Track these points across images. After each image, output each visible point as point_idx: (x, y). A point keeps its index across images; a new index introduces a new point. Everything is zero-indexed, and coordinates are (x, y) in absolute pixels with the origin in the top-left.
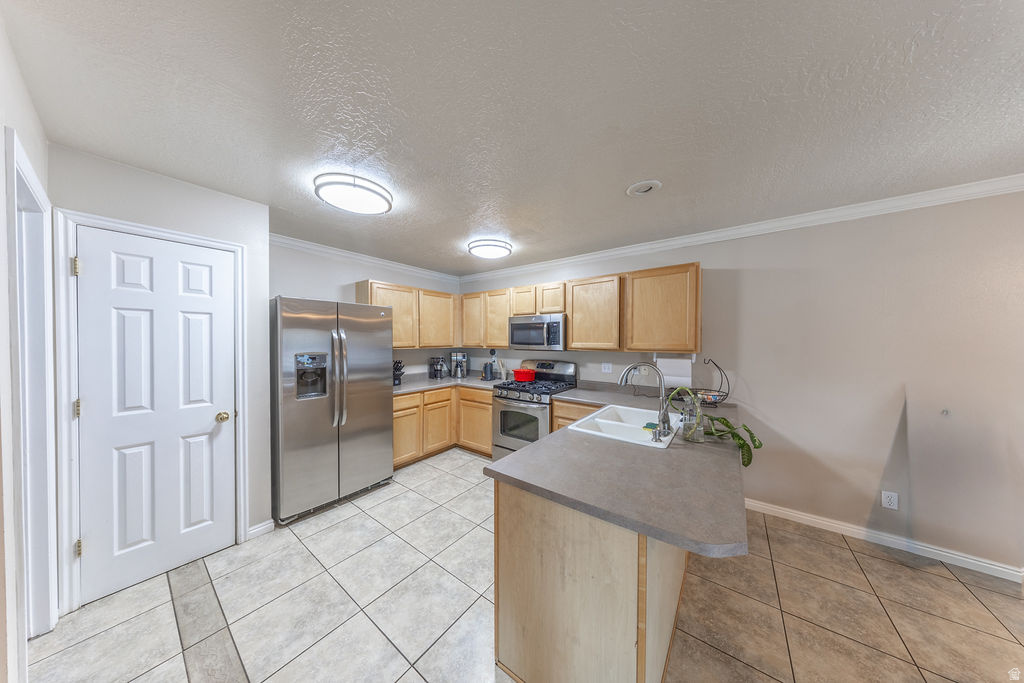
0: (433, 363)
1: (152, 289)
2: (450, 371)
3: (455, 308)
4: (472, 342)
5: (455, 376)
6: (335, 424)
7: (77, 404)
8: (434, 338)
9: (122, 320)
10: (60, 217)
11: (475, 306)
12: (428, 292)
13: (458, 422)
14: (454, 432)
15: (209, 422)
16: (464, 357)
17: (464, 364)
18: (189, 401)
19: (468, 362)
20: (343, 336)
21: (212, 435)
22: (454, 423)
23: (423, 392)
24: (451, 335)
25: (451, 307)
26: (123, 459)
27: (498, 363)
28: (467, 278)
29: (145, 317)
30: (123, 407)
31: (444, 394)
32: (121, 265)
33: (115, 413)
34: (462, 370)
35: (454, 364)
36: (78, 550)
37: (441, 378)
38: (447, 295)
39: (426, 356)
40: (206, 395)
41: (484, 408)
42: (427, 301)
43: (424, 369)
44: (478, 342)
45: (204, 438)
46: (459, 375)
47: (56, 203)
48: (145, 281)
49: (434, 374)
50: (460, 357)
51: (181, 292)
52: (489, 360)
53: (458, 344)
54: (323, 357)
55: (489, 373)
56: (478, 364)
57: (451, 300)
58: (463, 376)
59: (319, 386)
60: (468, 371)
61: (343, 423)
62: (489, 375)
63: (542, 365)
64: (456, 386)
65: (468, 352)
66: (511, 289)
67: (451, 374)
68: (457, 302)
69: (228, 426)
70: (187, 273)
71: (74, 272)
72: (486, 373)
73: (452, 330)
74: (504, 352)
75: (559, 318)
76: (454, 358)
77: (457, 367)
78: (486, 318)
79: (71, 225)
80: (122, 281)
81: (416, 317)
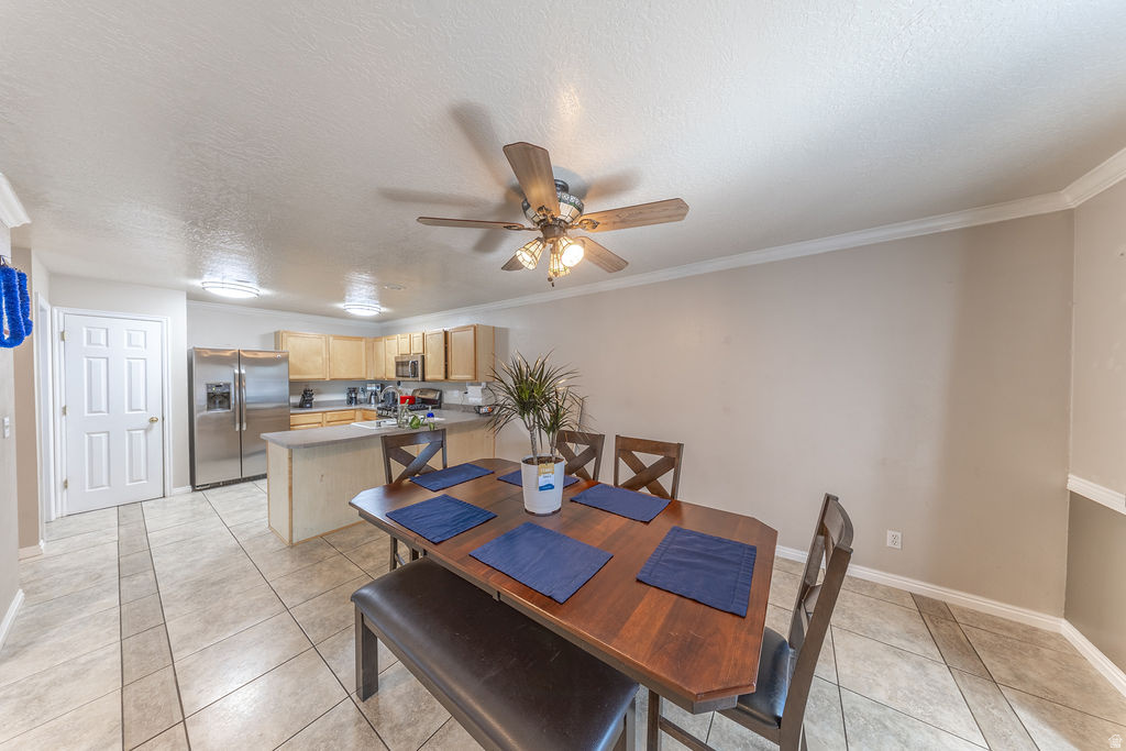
0: (349, 392)
1: (107, 345)
2: (366, 399)
3: (366, 348)
6: (238, 429)
7: (65, 408)
8: (344, 372)
9: (90, 364)
10: (55, 311)
11: (380, 347)
15: (146, 422)
16: (378, 387)
18: (131, 409)
20: (243, 371)
21: (147, 431)
23: (325, 412)
24: (364, 370)
25: (363, 348)
26: (91, 439)
29: (103, 362)
30: (90, 411)
32: (89, 334)
33: (86, 414)
35: (369, 393)
36: (66, 485)
37: (356, 404)
38: (360, 339)
39: (342, 387)
40: (142, 406)
42: (337, 344)
43: (341, 397)
44: (382, 375)
45: (142, 432)
46: (373, 401)
47: (53, 303)
48: (103, 342)
49: (351, 401)
50: (374, 387)
51: (126, 347)
53: (372, 377)
54: (228, 385)
57: (363, 344)
59: (226, 404)
61: (244, 429)
63: (421, 392)
66: (398, 335)
68: (369, 342)
69: (157, 425)
70: (130, 336)
71: (63, 339)
73: (364, 366)
75: (419, 358)
76: (369, 388)
77: (371, 395)
78: (386, 357)
79: (61, 315)
80: (89, 342)
81: (325, 356)
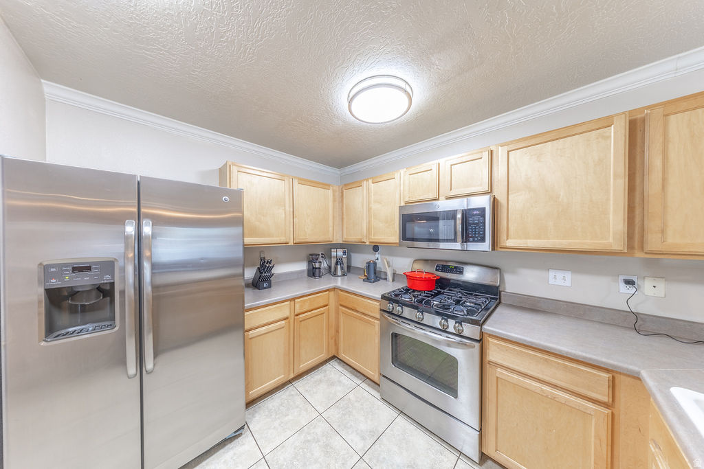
0: (312, 259)
2: (330, 267)
3: (334, 201)
4: (353, 237)
5: (335, 274)
8: (311, 233)
11: (357, 198)
12: (303, 181)
13: (337, 331)
14: (332, 342)
16: (344, 252)
17: (345, 261)
19: (349, 258)
22: (333, 331)
23: (293, 299)
24: (331, 229)
25: (331, 198)
27: (383, 262)
28: (348, 169)
31: (321, 299)
34: (342, 268)
35: (334, 261)
37: (320, 276)
38: (326, 186)
39: (305, 253)
41: (368, 322)
42: (302, 191)
43: (302, 266)
44: (360, 237)
46: (339, 273)
49: (313, 273)
50: (340, 253)
52: (371, 257)
53: (338, 239)
55: (373, 274)
56: (360, 260)
57: (330, 192)
58: (343, 275)
60: (349, 267)
62: (372, 276)
63: (445, 268)
64: (334, 289)
65: (349, 248)
66: (402, 171)
67: (332, 272)
68: (337, 193)
72: (368, 273)
73: (331, 224)
74: (390, 248)
75: (483, 202)
76: (334, 254)
77: (337, 264)
78: (369, 209)
81: (289, 209)
